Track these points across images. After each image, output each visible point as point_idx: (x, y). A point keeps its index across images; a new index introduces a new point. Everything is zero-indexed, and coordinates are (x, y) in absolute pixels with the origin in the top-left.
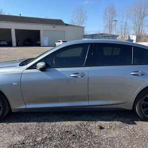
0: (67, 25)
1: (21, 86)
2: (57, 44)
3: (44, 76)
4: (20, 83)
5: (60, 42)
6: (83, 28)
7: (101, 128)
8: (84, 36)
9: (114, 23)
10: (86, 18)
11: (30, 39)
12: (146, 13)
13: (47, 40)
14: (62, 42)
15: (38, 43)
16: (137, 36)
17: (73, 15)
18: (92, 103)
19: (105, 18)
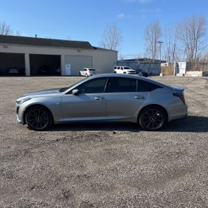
0: (95, 48)
1: (62, 106)
2: (82, 73)
3: (77, 99)
4: (61, 104)
5: (86, 70)
6: (116, 52)
7: (114, 133)
8: (118, 62)
9: (158, 45)
10: (121, 38)
11: (48, 66)
12: (201, 32)
13: (70, 68)
14: (88, 70)
15: (58, 71)
16: (187, 63)
17: (104, 34)
18: (109, 118)
19: (147, 39)
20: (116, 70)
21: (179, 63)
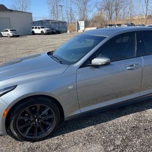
0: (11, 11)
2: (4, 34)
5: (7, 31)
6: (31, 14)
8: (33, 23)
9: (59, 8)
14: (9, 31)
16: (85, 22)
20: (33, 30)
21: (79, 22)
